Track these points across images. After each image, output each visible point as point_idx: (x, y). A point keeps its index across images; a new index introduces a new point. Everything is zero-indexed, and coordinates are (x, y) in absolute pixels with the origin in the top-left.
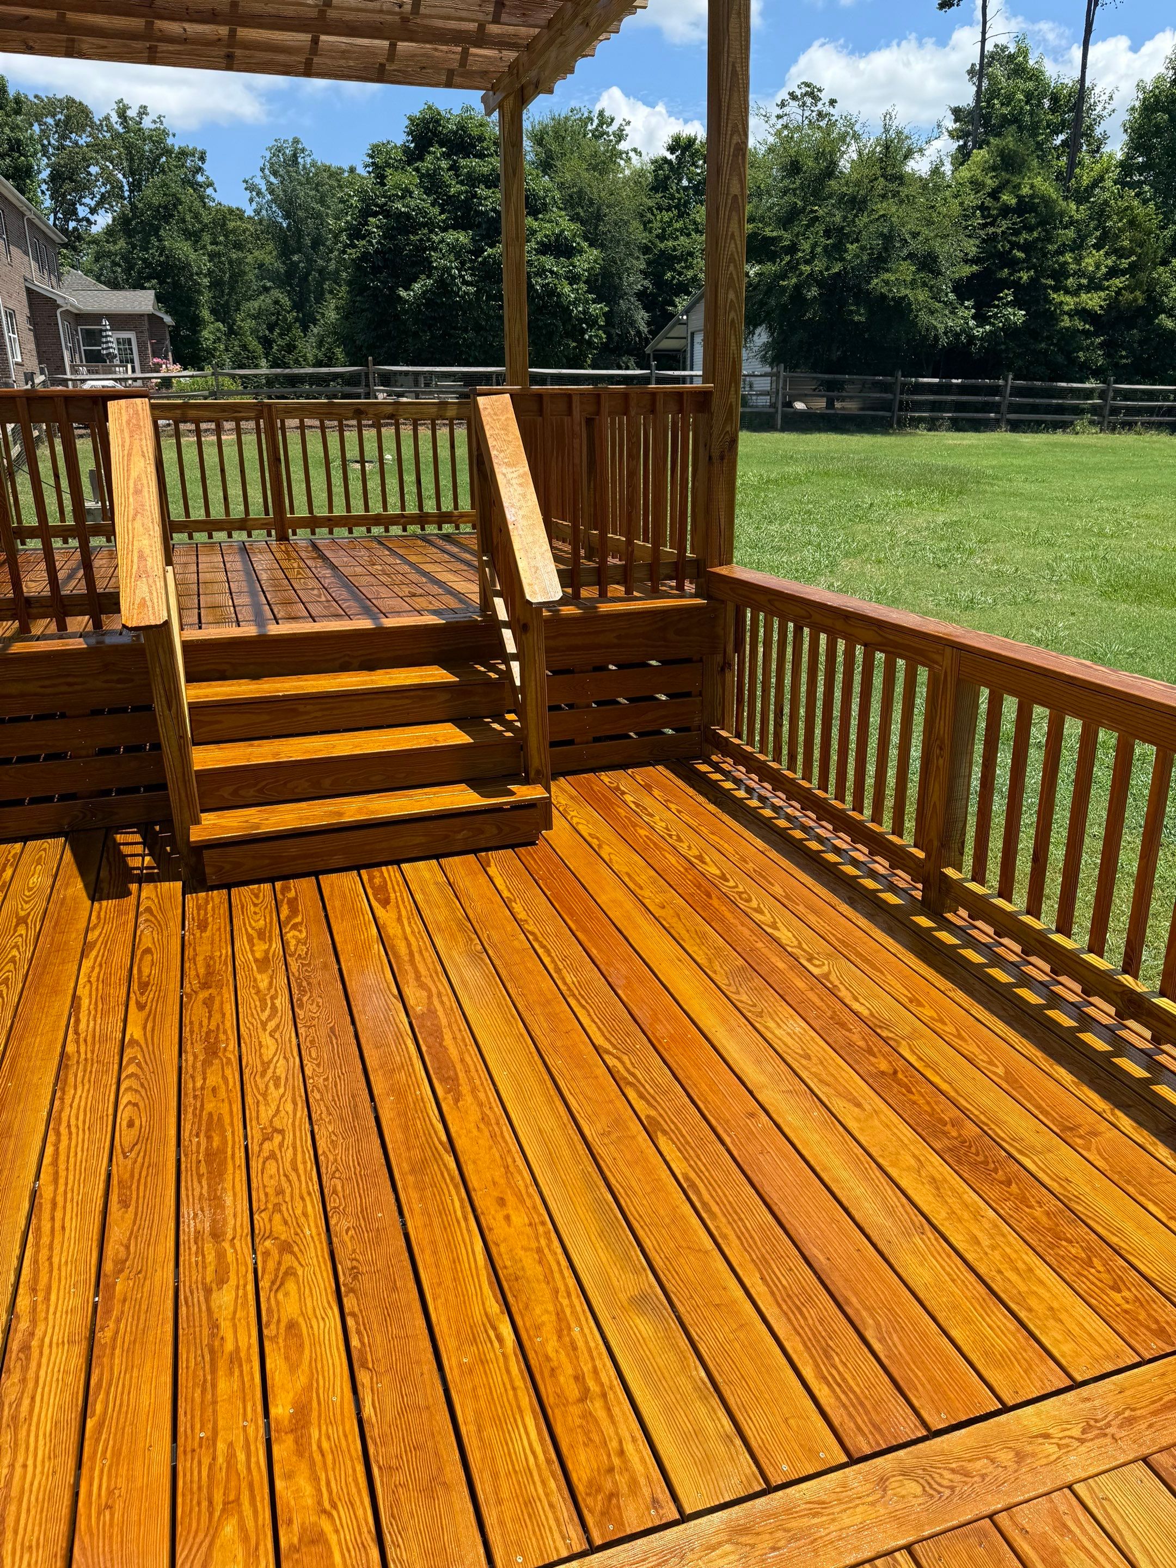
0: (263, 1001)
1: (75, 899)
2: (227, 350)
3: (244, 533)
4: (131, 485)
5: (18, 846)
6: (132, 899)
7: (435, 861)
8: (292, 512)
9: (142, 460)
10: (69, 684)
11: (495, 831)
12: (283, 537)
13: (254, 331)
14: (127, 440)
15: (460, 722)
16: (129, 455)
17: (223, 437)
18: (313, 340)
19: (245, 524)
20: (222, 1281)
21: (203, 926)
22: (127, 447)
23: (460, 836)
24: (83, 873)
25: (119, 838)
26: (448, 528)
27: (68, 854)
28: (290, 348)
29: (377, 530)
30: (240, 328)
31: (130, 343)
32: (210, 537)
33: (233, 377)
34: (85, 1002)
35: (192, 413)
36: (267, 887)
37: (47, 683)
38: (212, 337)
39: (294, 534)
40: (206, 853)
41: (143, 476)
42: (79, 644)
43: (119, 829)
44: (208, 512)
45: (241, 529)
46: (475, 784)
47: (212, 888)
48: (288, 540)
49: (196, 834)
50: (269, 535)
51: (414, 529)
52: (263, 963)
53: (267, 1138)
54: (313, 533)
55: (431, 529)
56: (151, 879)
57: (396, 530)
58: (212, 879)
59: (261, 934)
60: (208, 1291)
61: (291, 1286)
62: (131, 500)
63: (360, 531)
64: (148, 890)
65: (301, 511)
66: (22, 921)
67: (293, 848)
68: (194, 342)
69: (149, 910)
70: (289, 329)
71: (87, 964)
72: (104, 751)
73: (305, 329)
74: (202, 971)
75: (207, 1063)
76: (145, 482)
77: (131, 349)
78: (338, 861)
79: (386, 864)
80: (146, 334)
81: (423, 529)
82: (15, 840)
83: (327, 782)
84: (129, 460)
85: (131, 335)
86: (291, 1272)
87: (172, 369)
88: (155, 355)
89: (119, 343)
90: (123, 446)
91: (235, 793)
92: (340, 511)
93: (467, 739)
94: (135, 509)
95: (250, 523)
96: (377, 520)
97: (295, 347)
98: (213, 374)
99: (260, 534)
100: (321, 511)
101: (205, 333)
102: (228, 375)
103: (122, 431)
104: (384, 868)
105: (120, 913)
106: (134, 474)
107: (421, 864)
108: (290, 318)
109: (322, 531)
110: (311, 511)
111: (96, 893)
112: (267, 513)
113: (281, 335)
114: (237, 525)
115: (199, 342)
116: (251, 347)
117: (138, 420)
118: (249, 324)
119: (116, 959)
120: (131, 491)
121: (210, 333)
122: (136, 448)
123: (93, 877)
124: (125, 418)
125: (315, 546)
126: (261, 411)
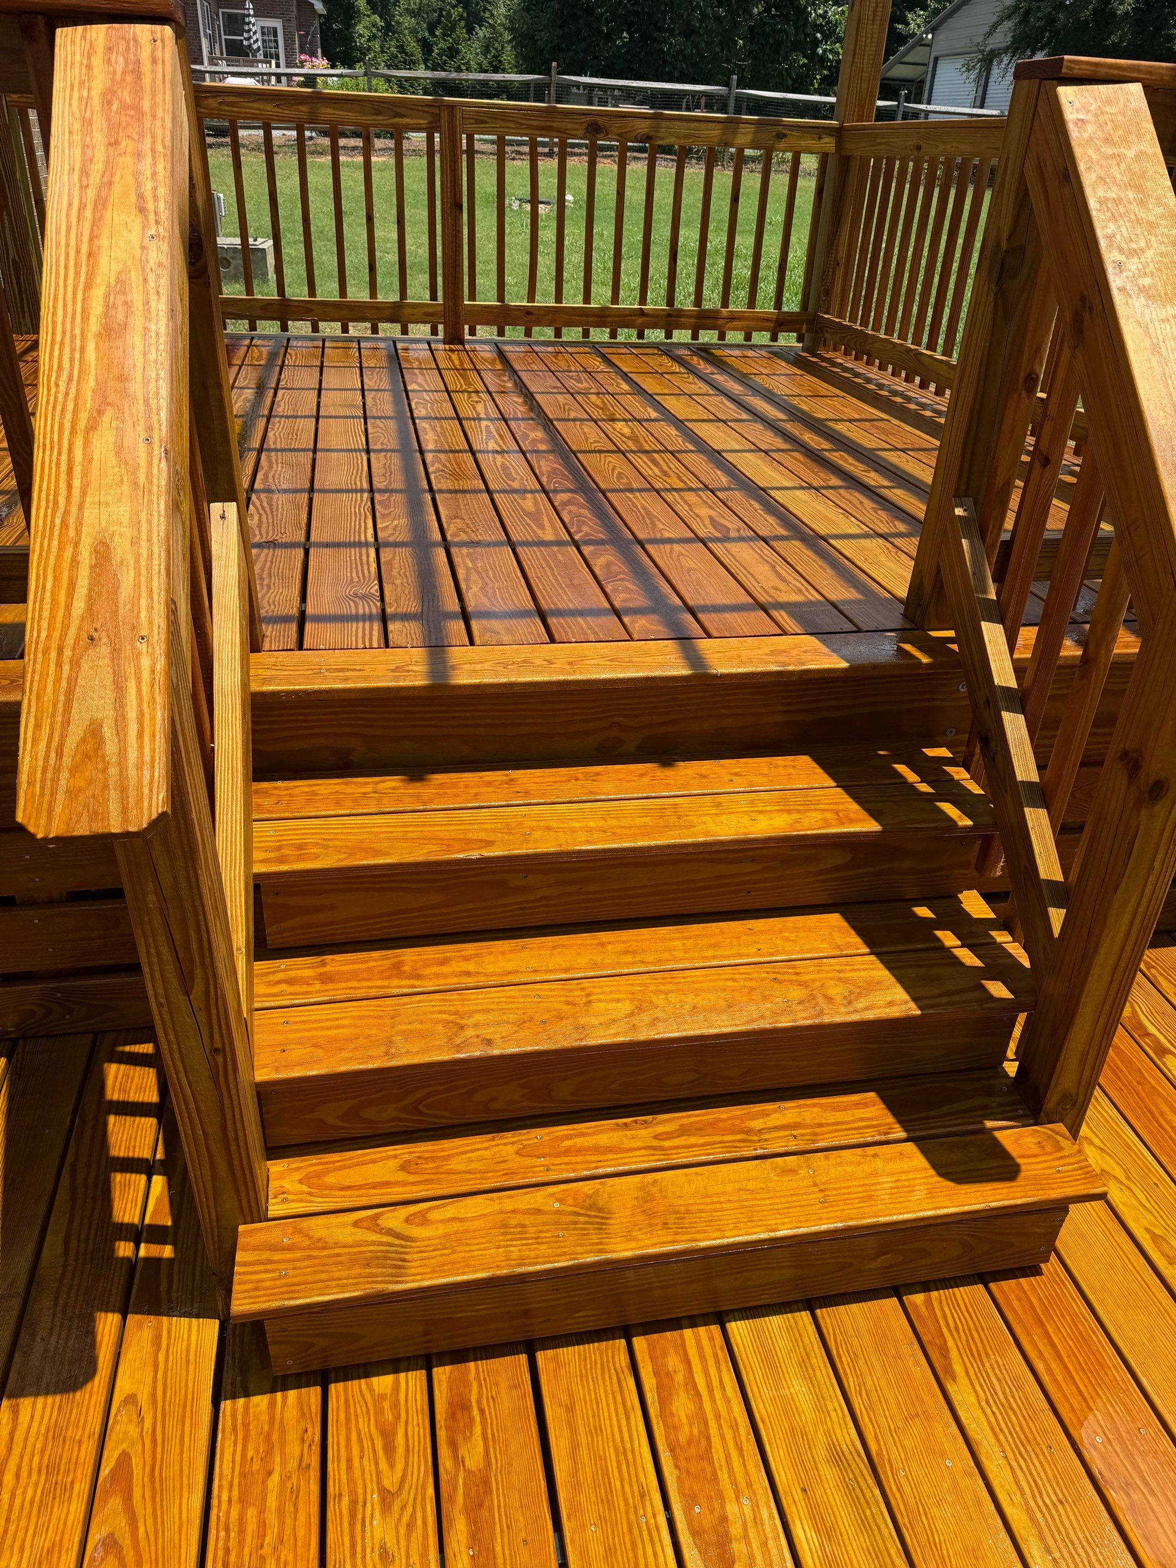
2: (382, 51)
3: (398, 327)
4: (97, 308)
7: (805, 1316)
8: (472, 297)
9: (136, 223)
11: (956, 1251)
12: (455, 338)
13: (414, 32)
14: (100, 154)
16: (101, 203)
17: (374, 159)
18: (477, 45)
19: (397, 312)
22: (95, 179)
23: (873, 1265)
24: (9, 1233)
25: (113, 1077)
26: (708, 337)
28: (453, 52)
29: (600, 335)
30: (398, 23)
31: (275, 35)
32: (345, 329)
33: (388, 79)
35: (327, 112)
36: (413, 1381)
38: (367, 33)
39: (473, 332)
41: (135, 278)
43: (120, 1039)
44: (343, 291)
45: (392, 320)
47: (280, 1384)
48: (462, 342)
50: (434, 332)
51: (655, 335)
54: (501, 333)
55: (682, 336)
57: (626, 335)
62: (91, 354)
63: (572, 334)
65: (487, 297)
68: (346, 37)
70: (453, 29)
73: (470, 30)
76: (136, 297)
77: (276, 41)
80: (294, 23)
81: (669, 335)
84: (97, 222)
85: (277, 24)
87: (319, 65)
88: (302, 51)
89: (263, 34)
90: (85, 172)
92: (545, 300)
94: (100, 390)
95: (407, 311)
96: (602, 318)
97: (458, 52)
98: (366, 74)
99: (420, 330)
100: (517, 300)
101: (360, 28)
102: (383, 76)
103: (87, 123)
104: (688, 1332)
106: (107, 268)
107: (775, 1322)
108: (455, 14)
109: (514, 333)
110: (501, 297)
111: (17, 1348)
112: (434, 297)
113: (444, 35)
114: (387, 313)
115: (352, 39)
116: (408, 49)
117: (138, 91)
118: (408, 22)
120: (94, 326)
121: (364, 29)
122: (123, 182)
123: (25, 1258)
124: (98, 85)
125: (502, 355)
126: (438, 118)
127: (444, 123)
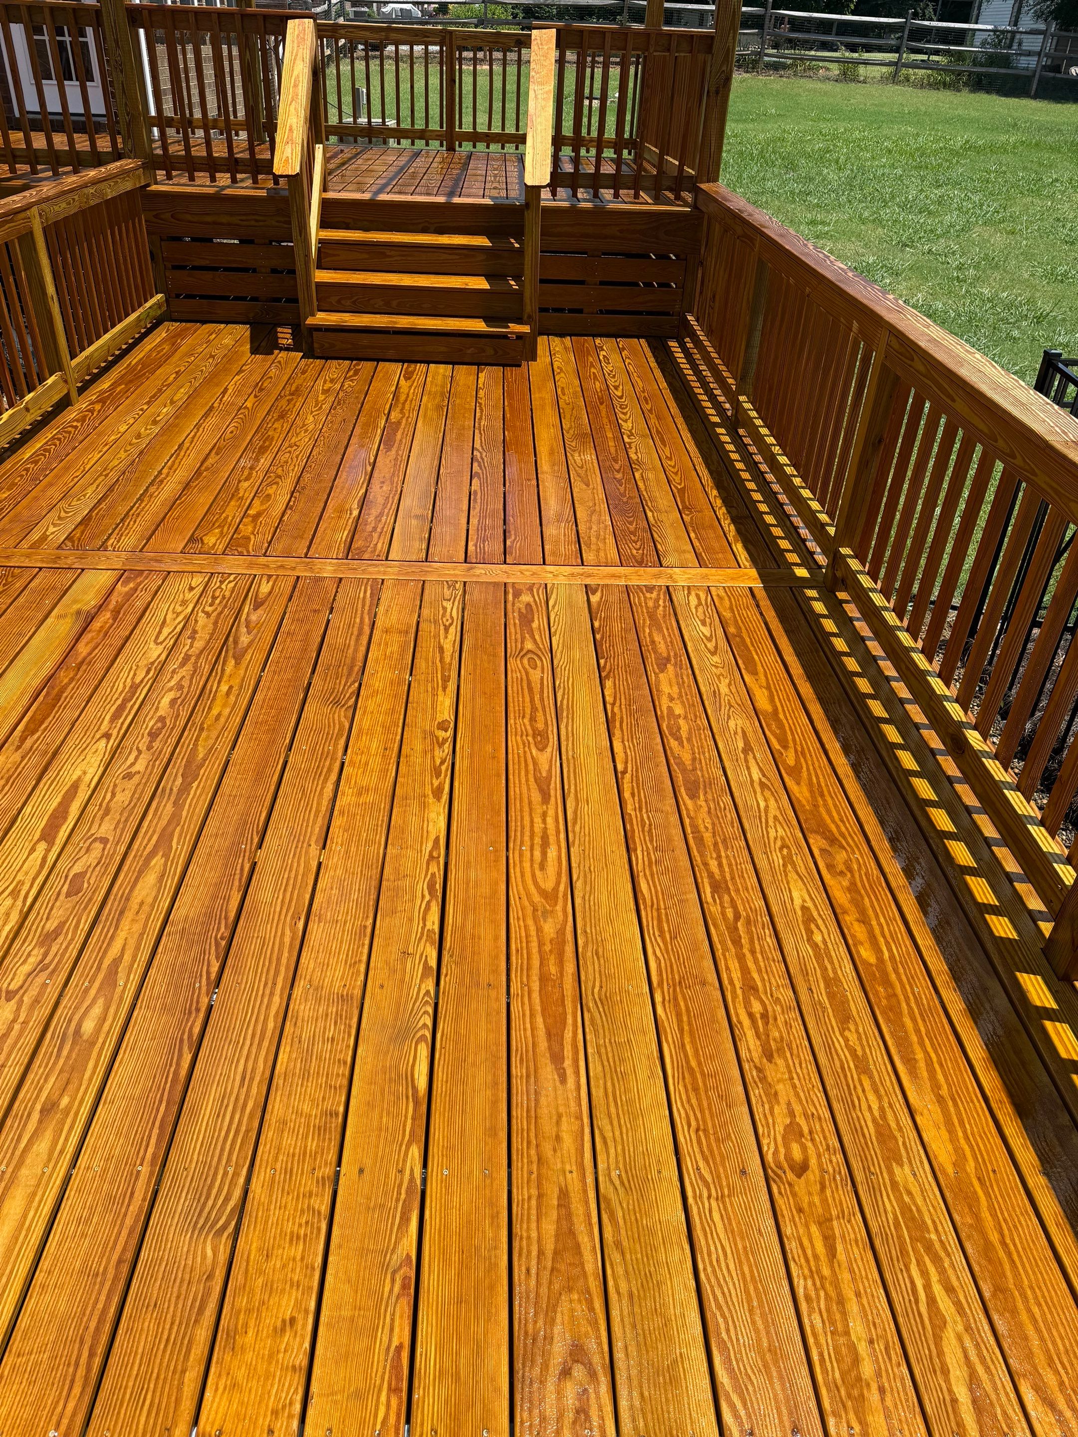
0: (317, 405)
1: (243, 352)
3: (424, 141)
5: (223, 326)
6: (273, 356)
7: (450, 366)
8: (460, 127)
10: (257, 221)
11: (492, 352)
12: (450, 148)
14: (295, 49)
15: (488, 277)
19: (424, 135)
20: (247, 479)
21: (304, 372)
23: (469, 351)
24: (252, 342)
25: (279, 329)
27: (248, 333)
32: (399, 142)
34: (230, 391)
35: (393, 35)
36: (348, 362)
37: (244, 218)
39: (460, 146)
40: (315, 334)
42: (263, 193)
43: (281, 325)
44: (398, 123)
45: (421, 138)
46: (488, 320)
47: (318, 358)
48: (454, 150)
49: (310, 321)
50: (442, 145)
52: (325, 392)
53: (290, 446)
54: (474, 146)
56: (287, 349)
58: (318, 352)
59: (332, 381)
60: (240, 481)
61: (275, 487)
64: (283, 354)
65: (467, 128)
66: (213, 357)
67: (365, 340)
69: (279, 362)
71: (237, 378)
72: (274, 271)
74: (293, 388)
75: (277, 420)
78: (391, 354)
79: (421, 362)
82: (222, 322)
83: (394, 303)
86: (277, 483)
90: (292, 53)
91: (339, 302)
92: (496, 129)
93: (487, 287)
95: (428, 134)
99: (435, 144)
100: (482, 128)
103: (293, 42)
104: (418, 365)
105: (264, 361)
106: (295, 73)
107: (442, 366)
109: (481, 145)
110: (474, 127)
111: (254, 351)
112: (442, 127)
114: (419, 135)
119: (252, 378)
122: (300, 55)
123: (256, 344)
124: (296, 33)
126: (444, 37)
127: (447, 41)
